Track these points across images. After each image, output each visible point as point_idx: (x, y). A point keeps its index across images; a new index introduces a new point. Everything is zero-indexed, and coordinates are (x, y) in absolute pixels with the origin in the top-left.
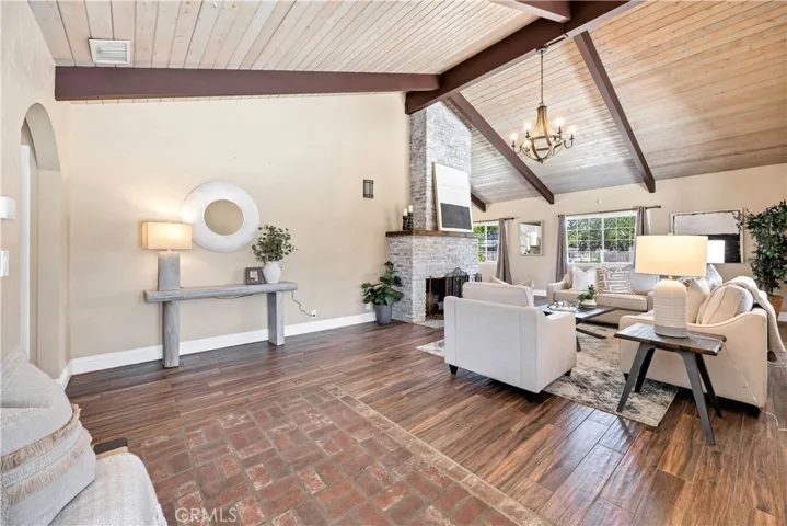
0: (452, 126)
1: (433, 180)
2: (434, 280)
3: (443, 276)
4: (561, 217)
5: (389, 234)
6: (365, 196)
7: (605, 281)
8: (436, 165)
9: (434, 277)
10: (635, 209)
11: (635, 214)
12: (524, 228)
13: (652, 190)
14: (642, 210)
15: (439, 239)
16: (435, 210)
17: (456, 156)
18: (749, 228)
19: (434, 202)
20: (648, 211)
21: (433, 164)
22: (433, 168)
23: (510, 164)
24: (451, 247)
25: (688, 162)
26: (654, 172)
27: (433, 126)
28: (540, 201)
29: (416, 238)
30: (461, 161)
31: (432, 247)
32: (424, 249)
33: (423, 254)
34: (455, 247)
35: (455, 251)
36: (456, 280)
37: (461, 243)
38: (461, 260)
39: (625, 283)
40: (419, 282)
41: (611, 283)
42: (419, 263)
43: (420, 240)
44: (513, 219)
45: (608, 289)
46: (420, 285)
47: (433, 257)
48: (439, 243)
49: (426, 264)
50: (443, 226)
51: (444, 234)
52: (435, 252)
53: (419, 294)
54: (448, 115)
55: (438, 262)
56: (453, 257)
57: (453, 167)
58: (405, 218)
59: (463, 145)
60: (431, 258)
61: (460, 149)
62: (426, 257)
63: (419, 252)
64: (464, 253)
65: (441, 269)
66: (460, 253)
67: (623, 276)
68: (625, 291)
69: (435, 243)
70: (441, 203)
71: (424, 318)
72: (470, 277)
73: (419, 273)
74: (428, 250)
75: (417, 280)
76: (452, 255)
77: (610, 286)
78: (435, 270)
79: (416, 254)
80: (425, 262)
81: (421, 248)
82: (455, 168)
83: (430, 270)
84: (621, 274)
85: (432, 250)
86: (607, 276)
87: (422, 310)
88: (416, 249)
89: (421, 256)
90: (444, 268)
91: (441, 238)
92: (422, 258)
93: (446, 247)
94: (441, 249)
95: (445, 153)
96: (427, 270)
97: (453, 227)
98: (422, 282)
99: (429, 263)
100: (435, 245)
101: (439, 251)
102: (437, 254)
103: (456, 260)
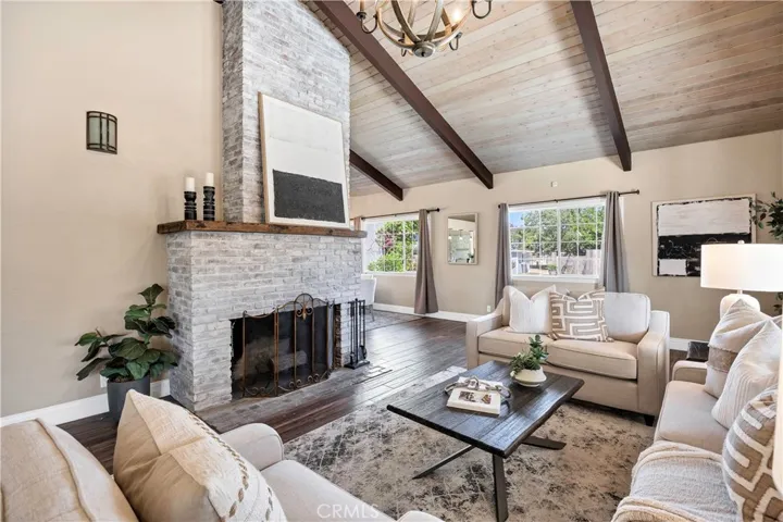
0: (308, 34)
1: (260, 127)
2: (249, 319)
3: (269, 311)
4: (503, 208)
5: (166, 229)
6: (89, 146)
7: (562, 317)
8: (264, 97)
9: (253, 313)
10: (603, 196)
11: (603, 203)
12: (455, 225)
13: (627, 166)
14: (613, 197)
15: (269, 239)
16: (262, 183)
17: (316, 90)
18: (773, 223)
19: (261, 168)
20: (621, 200)
21: (259, 95)
22: (259, 103)
23: (424, 122)
24: (298, 253)
25: (682, 119)
26: (631, 137)
27: (260, 23)
28: (474, 184)
29: (200, 236)
30: (328, 102)
31: (249, 255)
32: (226, 258)
33: (222, 270)
34: (307, 253)
35: (307, 263)
36: (302, 318)
37: (321, 246)
38: (321, 277)
39: (595, 321)
40: (211, 327)
41: (572, 321)
42: (211, 287)
43: (213, 240)
44: (438, 210)
45: (567, 332)
46: (215, 333)
47: (251, 273)
48: (268, 246)
49: (231, 289)
50: (277, 214)
51: (277, 229)
52: (257, 263)
53: (212, 352)
54: (299, 12)
55: (266, 282)
56: (302, 273)
57: (308, 109)
58: (190, 197)
59: (334, 74)
60: (247, 277)
61: (326, 78)
62: (230, 275)
63: (211, 265)
64: (329, 264)
65: (273, 297)
66: (321, 264)
67: (591, 306)
68: (596, 336)
69: (256, 246)
70: (274, 171)
71: (225, 399)
72: (342, 306)
73: (210, 309)
74: (238, 260)
75: (207, 323)
76: (300, 269)
77: (571, 325)
78: (258, 299)
79: (201, 270)
80: (227, 285)
81: (216, 257)
82: (315, 111)
83: (244, 300)
84: (589, 303)
85: (248, 260)
86: (565, 307)
87: (222, 382)
88: (204, 259)
89: (217, 274)
90: (279, 293)
91: (273, 236)
92: (220, 278)
93: (284, 253)
94: (273, 258)
95: (289, 80)
96: (236, 300)
97: (301, 217)
98: (221, 325)
99: (240, 287)
100: (256, 251)
101: (266, 261)
102: (262, 268)
103: (309, 277)
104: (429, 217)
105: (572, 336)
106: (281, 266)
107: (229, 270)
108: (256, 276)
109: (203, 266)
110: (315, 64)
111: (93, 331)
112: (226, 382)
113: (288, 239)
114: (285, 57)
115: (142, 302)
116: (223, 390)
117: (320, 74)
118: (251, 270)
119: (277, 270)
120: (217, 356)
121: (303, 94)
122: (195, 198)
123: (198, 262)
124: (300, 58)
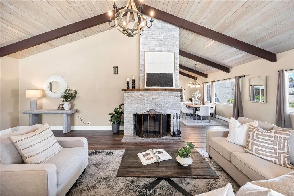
6: (113, 74)
7: (250, 140)
8: (146, 53)
24: (154, 97)
29: (126, 92)
30: (169, 47)
31: (138, 97)
32: (132, 98)
33: (131, 101)
34: (157, 97)
35: (157, 100)
36: (151, 117)
37: (162, 95)
38: (162, 105)
39: (275, 150)
40: (128, 115)
41: (256, 144)
42: (128, 105)
43: (129, 93)
44: (244, 76)
45: (251, 150)
46: (129, 117)
47: (139, 102)
48: (144, 95)
49: (133, 106)
50: (147, 86)
51: (146, 90)
52: (141, 100)
53: (128, 122)
54: (158, 23)
55: (143, 105)
56: (155, 103)
57: (162, 52)
58: (128, 83)
59: (171, 37)
60: (138, 103)
61: (169, 40)
62: (133, 102)
63: (129, 100)
64: (166, 101)
65: (145, 109)
66: (162, 100)
67: (273, 139)
68: (273, 160)
69: (141, 95)
70: (147, 73)
71: (132, 134)
72: (171, 115)
73: (128, 111)
74: (135, 99)
75: (127, 114)
76: (154, 102)
77: (255, 147)
78: (141, 109)
79: (126, 101)
80: (132, 105)
81: (130, 98)
82: (164, 51)
83: (137, 109)
84: (272, 137)
85: (138, 99)
86: (253, 135)
87: (131, 130)
88: (127, 98)
89: (130, 102)
90: (147, 108)
91: (146, 92)
92: (131, 103)
93: (149, 97)
94: (145, 98)
95: (155, 45)
96: (135, 109)
97: (155, 86)
98: (131, 115)
99: (136, 106)
100: (141, 96)
101: (144, 99)
102: (142, 101)
103: (158, 105)
104: (241, 80)
105: (254, 153)
106: (148, 101)
107: (133, 101)
108: (141, 103)
109: (126, 100)
110: (164, 37)
111: (112, 112)
112: (132, 130)
113: (150, 93)
114: (154, 38)
115: (118, 107)
116: (131, 132)
117: (166, 39)
118: (139, 101)
119: (147, 102)
120: (130, 123)
121: (159, 48)
122: (129, 83)
123: (125, 99)
124: (159, 37)
